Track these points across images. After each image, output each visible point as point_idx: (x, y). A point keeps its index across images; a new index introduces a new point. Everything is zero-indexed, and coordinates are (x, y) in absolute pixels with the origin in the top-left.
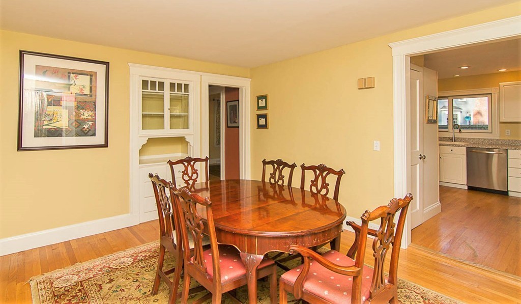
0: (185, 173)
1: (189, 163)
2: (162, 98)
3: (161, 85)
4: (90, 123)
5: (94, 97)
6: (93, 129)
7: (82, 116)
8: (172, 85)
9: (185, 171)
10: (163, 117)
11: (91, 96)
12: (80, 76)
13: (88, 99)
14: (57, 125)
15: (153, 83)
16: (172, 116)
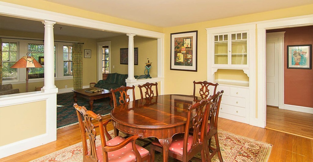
0: (201, 90)
1: (205, 85)
2: (226, 45)
3: (226, 36)
4: (191, 60)
5: (192, 48)
6: (191, 63)
7: (188, 57)
8: (233, 36)
9: (201, 89)
10: (227, 56)
11: (191, 48)
12: (187, 39)
13: (190, 49)
14: (180, 61)
15: (221, 37)
16: (233, 56)
